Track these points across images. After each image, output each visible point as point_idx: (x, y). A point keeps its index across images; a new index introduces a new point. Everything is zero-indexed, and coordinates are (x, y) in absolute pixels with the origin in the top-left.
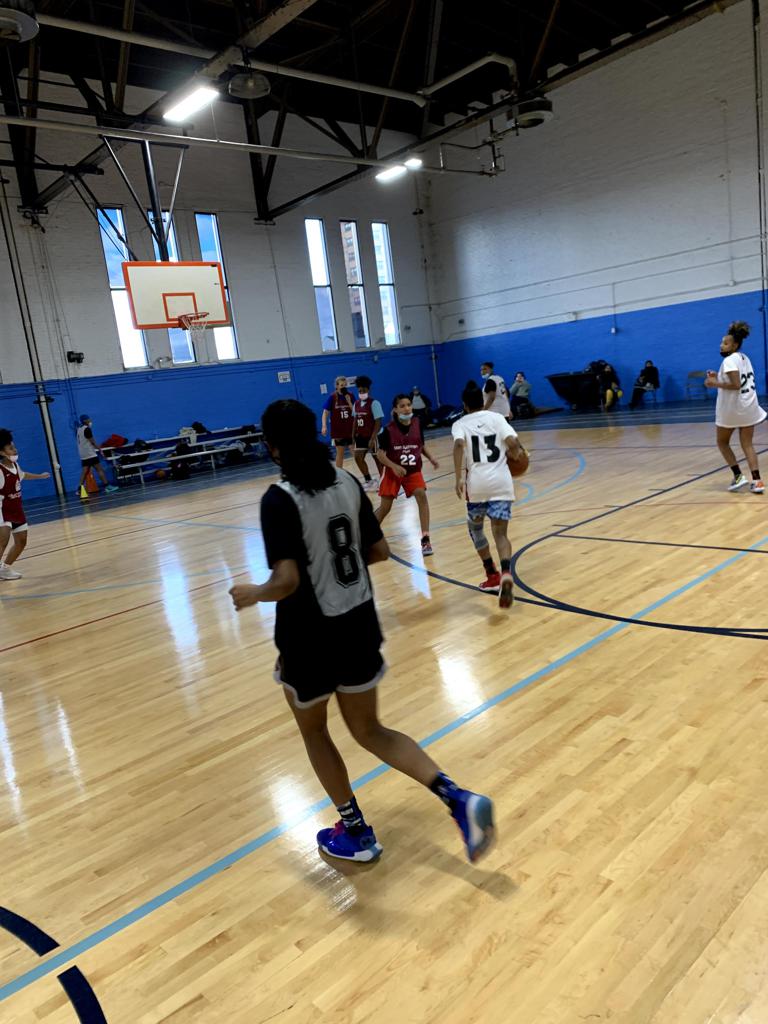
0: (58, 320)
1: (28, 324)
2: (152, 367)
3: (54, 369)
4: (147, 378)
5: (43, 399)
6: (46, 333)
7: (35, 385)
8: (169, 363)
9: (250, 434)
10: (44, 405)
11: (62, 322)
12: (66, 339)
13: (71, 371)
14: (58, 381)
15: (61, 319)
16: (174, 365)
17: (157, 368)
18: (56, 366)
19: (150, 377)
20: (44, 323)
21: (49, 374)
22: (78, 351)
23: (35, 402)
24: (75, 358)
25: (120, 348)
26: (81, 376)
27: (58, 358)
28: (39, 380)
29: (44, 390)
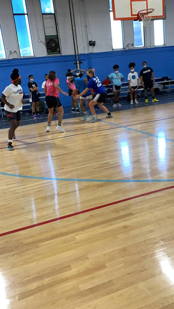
0: (86, 26)
1: (74, 28)
2: (125, 49)
3: (83, 49)
4: (122, 54)
5: (78, 62)
6: (81, 32)
7: (75, 56)
8: (132, 46)
9: (165, 81)
10: (78, 65)
11: (88, 28)
12: (89, 35)
13: (90, 50)
14: (85, 54)
15: (88, 26)
16: (134, 48)
17: (127, 49)
18: (84, 48)
19: (124, 53)
20: (81, 27)
21: (81, 51)
22: (94, 41)
23: (74, 64)
24: (92, 44)
25: (112, 40)
26: (94, 52)
27: (85, 44)
28: (77, 53)
29: (79, 58)
